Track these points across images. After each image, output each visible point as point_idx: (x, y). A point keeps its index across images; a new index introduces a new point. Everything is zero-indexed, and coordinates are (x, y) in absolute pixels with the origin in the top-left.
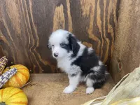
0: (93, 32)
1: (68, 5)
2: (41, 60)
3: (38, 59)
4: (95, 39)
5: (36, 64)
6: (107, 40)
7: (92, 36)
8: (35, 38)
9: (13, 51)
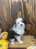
1: (23, 11)
4: (32, 23)
8: (11, 22)
9: (4, 27)
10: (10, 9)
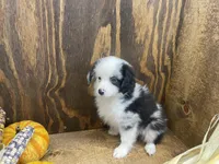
0: (147, 65)
1: (118, 26)
2: (64, 109)
7: (145, 70)
10: (62, 9)
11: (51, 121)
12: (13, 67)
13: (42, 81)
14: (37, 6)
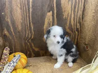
1: (55, 12)
3: (31, 47)
4: (70, 32)
5: (29, 51)
6: (76, 32)
7: (68, 30)
10: (31, 6)
11: (28, 52)
12: (12, 30)
13: (24, 36)
14: (21, 5)
